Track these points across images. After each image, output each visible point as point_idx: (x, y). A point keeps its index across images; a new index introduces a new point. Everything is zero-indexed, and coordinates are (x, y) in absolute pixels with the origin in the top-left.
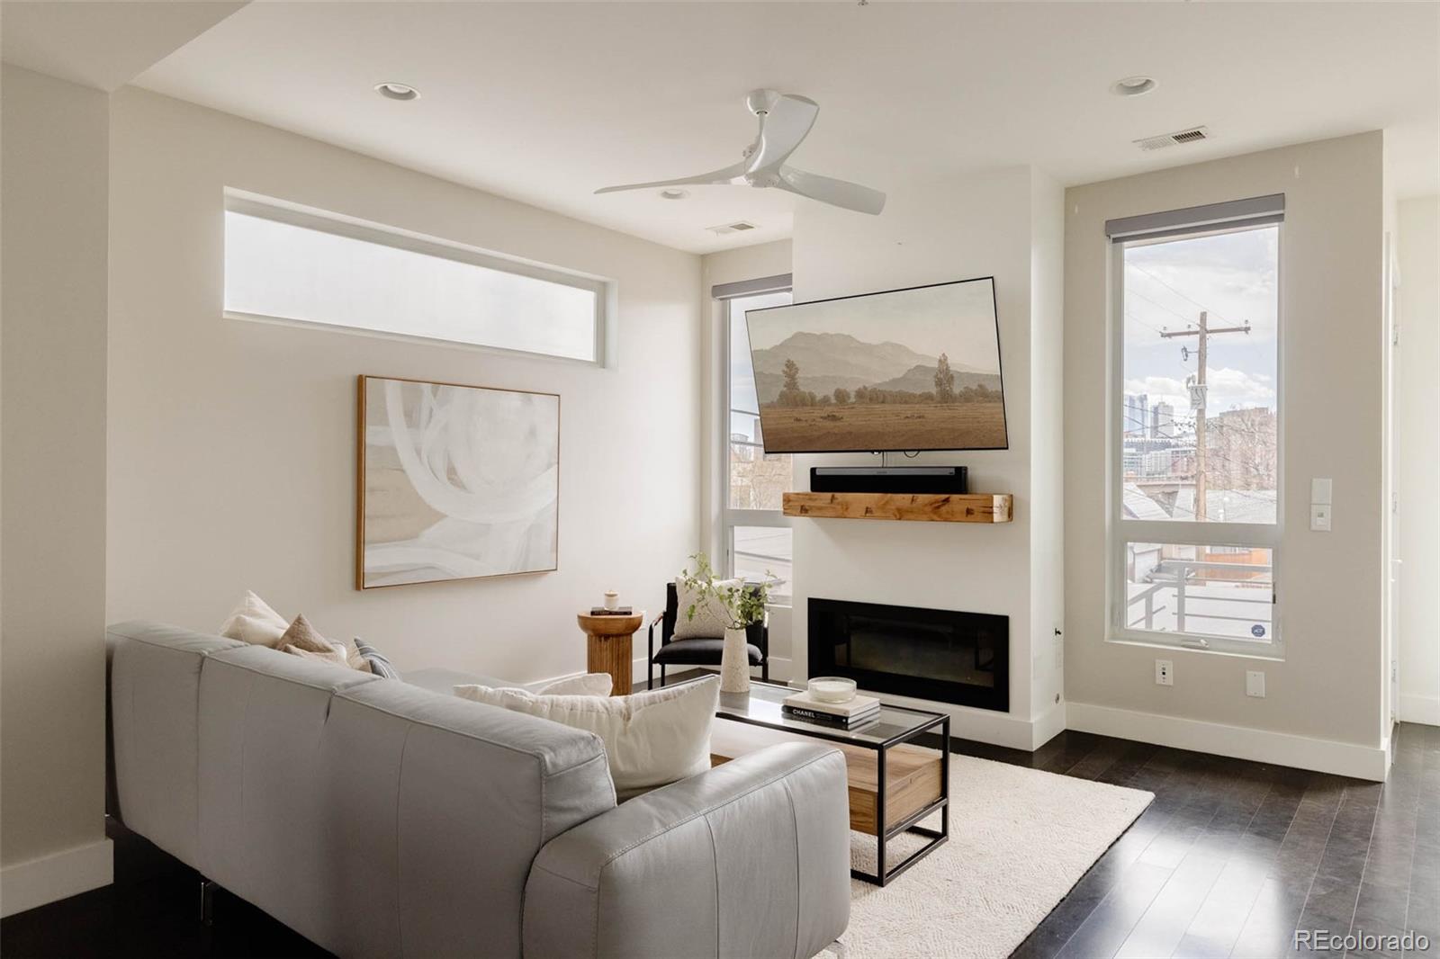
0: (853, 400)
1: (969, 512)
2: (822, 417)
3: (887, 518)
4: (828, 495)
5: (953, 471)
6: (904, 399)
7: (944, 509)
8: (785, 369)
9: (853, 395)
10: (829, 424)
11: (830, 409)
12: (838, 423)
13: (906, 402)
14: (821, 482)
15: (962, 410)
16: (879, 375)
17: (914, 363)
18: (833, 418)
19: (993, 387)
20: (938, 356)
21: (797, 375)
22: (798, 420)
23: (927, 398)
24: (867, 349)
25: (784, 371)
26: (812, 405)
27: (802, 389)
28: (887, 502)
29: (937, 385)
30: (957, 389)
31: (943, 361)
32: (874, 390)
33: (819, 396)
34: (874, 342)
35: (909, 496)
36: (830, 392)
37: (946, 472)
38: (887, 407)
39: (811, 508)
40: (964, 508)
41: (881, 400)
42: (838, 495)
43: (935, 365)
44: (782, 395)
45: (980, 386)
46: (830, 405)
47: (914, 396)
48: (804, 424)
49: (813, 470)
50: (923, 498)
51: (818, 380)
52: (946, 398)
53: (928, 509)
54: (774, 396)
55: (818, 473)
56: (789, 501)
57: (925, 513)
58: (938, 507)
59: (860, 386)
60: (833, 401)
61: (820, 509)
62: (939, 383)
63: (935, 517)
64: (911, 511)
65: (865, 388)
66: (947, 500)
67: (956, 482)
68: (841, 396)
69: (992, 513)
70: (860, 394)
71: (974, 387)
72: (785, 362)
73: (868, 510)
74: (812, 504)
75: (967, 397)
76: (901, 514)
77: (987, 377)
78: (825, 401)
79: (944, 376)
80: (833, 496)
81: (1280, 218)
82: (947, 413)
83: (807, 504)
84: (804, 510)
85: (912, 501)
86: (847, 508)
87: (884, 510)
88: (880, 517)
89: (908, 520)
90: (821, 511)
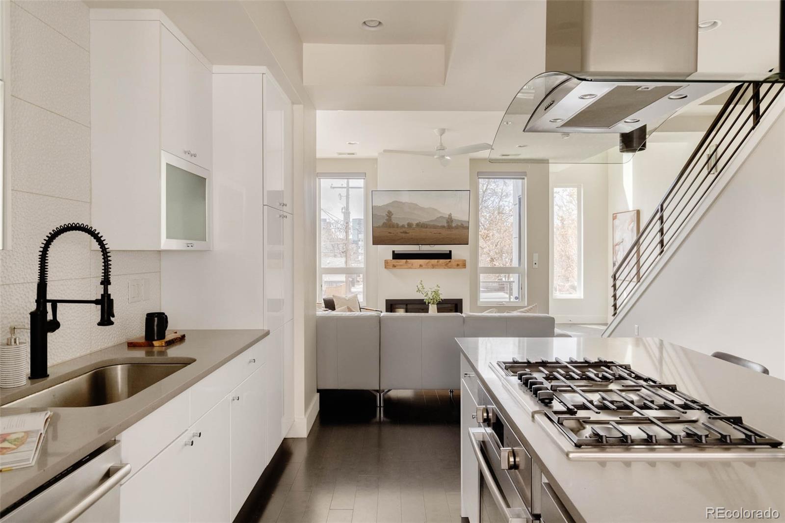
0: (414, 226)
1: (458, 265)
2: (401, 232)
3: (428, 268)
4: (405, 261)
5: (448, 252)
6: (435, 227)
7: (449, 264)
8: (387, 213)
9: (415, 225)
10: (404, 235)
11: (404, 229)
12: (408, 235)
13: (435, 228)
14: (397, 256)
15: (454, 232)
16: (425, 218)
17: (440, 215)
18: (406, 233)
19: (465, 225)
20: (448, 213)
21: (392, 217)
22: (390, 233)
23: (444, 227)
24: (422, 209)
25: (386, 215)
26: (397, 228)
27: (393, 222)
28: (428, 263)
29: (447, 223)
30: (454, 225)
31: (450, 215)
32: (423, 224)
33: (401, 224)
34: (426, 207)
35: (436, 260)
36: (405, 223)
37: (445, 252)
38: (427, 229)
40: (455, 264)
41: (425, 227)
42: (408, 260)
43: (447, 216)
44: (384, 223)
45: (462, 224)
46: (405, 228)
47: (438, 226)
48: (392, 234)
49: (392, 251)
50: (441, 261)
51: (400, 219)
52: (450, 227)
53: (444, 264)
54: (380, 223)
55: (396, 252)
56: (386, 263)
57: (443, 266)
58: (447, 264)
59: (418, 222)
60: (406, 226)
61: (401, 265)
62: (448, 222)
63: (446, 267)
64: (437, 265)
65: (420, 223)
66: (449, 261)
67: (448, 256)
68: (410, 225)
69: (465, 265)
70: (417, 225)
71: (460, 224)
72: (387, 210)
73: (421, 266)
74: (398, 264)
75: (457, 227)
76: (433, 266)
77: (465, 221)
78: (403, 226)
79: (450, 220)
80: (406, 261)
82: (450, 232)
83: (395, 264)
84: (394, 266)
85: (438, 262)
86: (412, 265)
87: (427, 265)
88: (425, 268)
89: (436, 268)
90: (401, 267)
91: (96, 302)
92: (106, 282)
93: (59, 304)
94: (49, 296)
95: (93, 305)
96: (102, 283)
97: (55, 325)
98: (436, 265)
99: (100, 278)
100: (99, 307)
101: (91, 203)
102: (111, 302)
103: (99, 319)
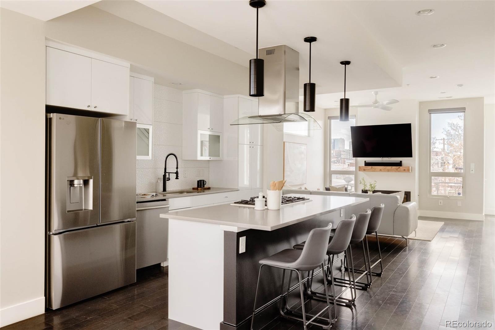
1: (404, 170)
4: (371, 167)
5: (400, 162)
7: (398, 170)
14: (367, 164)
28: (385, 168)
35: (390, 167)
37: (398, 162)
39: (366, 169)
40: (403, 169)
42: (373, 167)
49: (365, 161)
50: (394, 167)
53: (395, 169)
55: (366, 162)
56: (360, 168)
58: (397, 169)
61: (369, 170)
63: (397, 171)
66: (399, 168)
67: (400, 164)
69: (409, 170)
73: (380, 170)
74: (366, 168)
76: (388, 171)
81: (464, 112)
83: (365, 169)
84: (364, 170)
85: (391, 168)
86: (375, 170)
87: (384, 171)
88: (383, 171)
89: (390, 172)
90: (368, 170)
91: (175, 173)
92: (177, 168)
93: (170, 174)
94: (167, 171)
95: (175, 174)
96: (176, 168)
97: (169, 179)
98: (390, 170)
99: (176, 167)
100: (176, 174)
101: (182, 146)
102: (178, 173)
103: (175, 177)
